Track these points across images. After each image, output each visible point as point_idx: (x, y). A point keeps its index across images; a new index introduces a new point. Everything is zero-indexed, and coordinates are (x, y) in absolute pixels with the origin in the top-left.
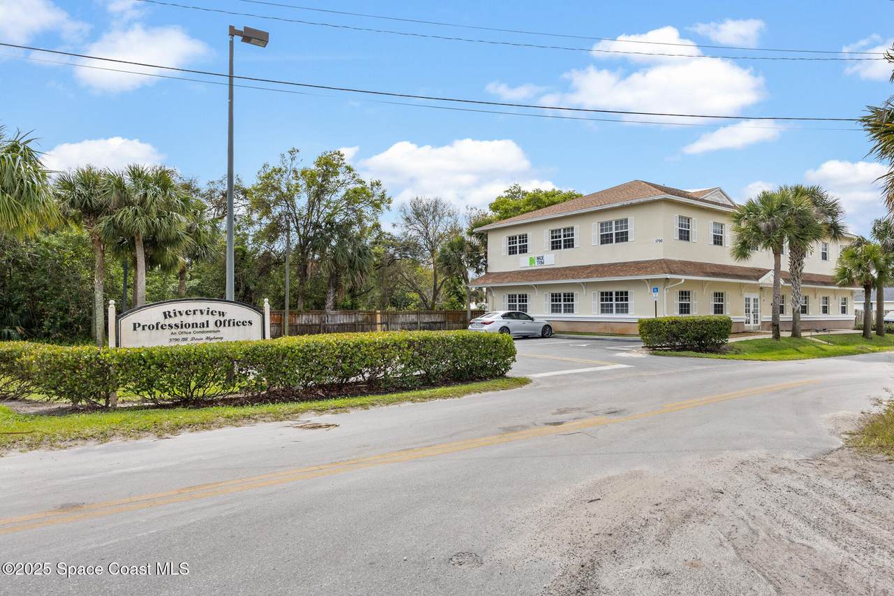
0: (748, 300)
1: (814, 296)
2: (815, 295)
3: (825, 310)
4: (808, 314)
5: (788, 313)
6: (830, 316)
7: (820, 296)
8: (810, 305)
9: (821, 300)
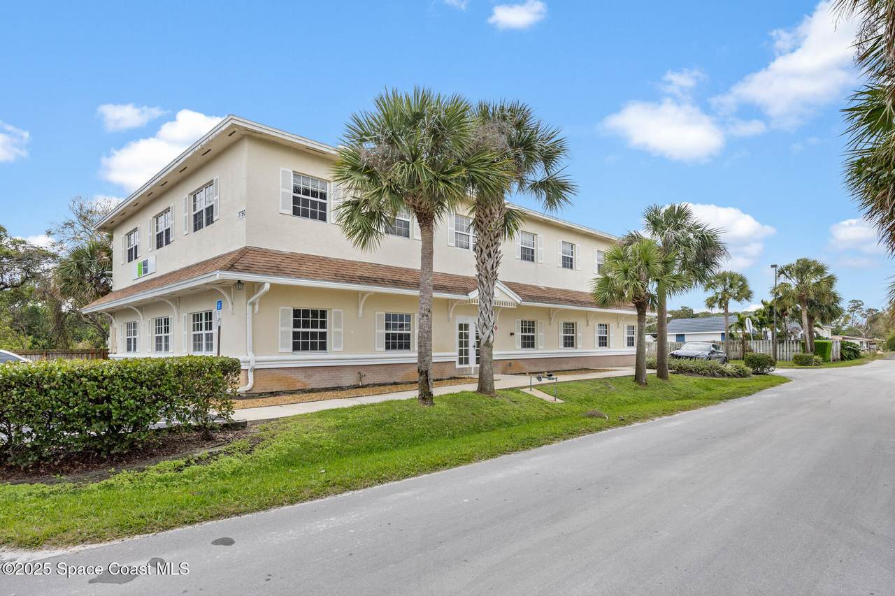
0: (463, 327)
1: (585, 323)
2: (588, 322)
3: (603, 342)
4: (576, 348)
5: (540, 347)
6: (609, 350)
7: (594, 324)
8: (578, 335)
9: (597, 328)
